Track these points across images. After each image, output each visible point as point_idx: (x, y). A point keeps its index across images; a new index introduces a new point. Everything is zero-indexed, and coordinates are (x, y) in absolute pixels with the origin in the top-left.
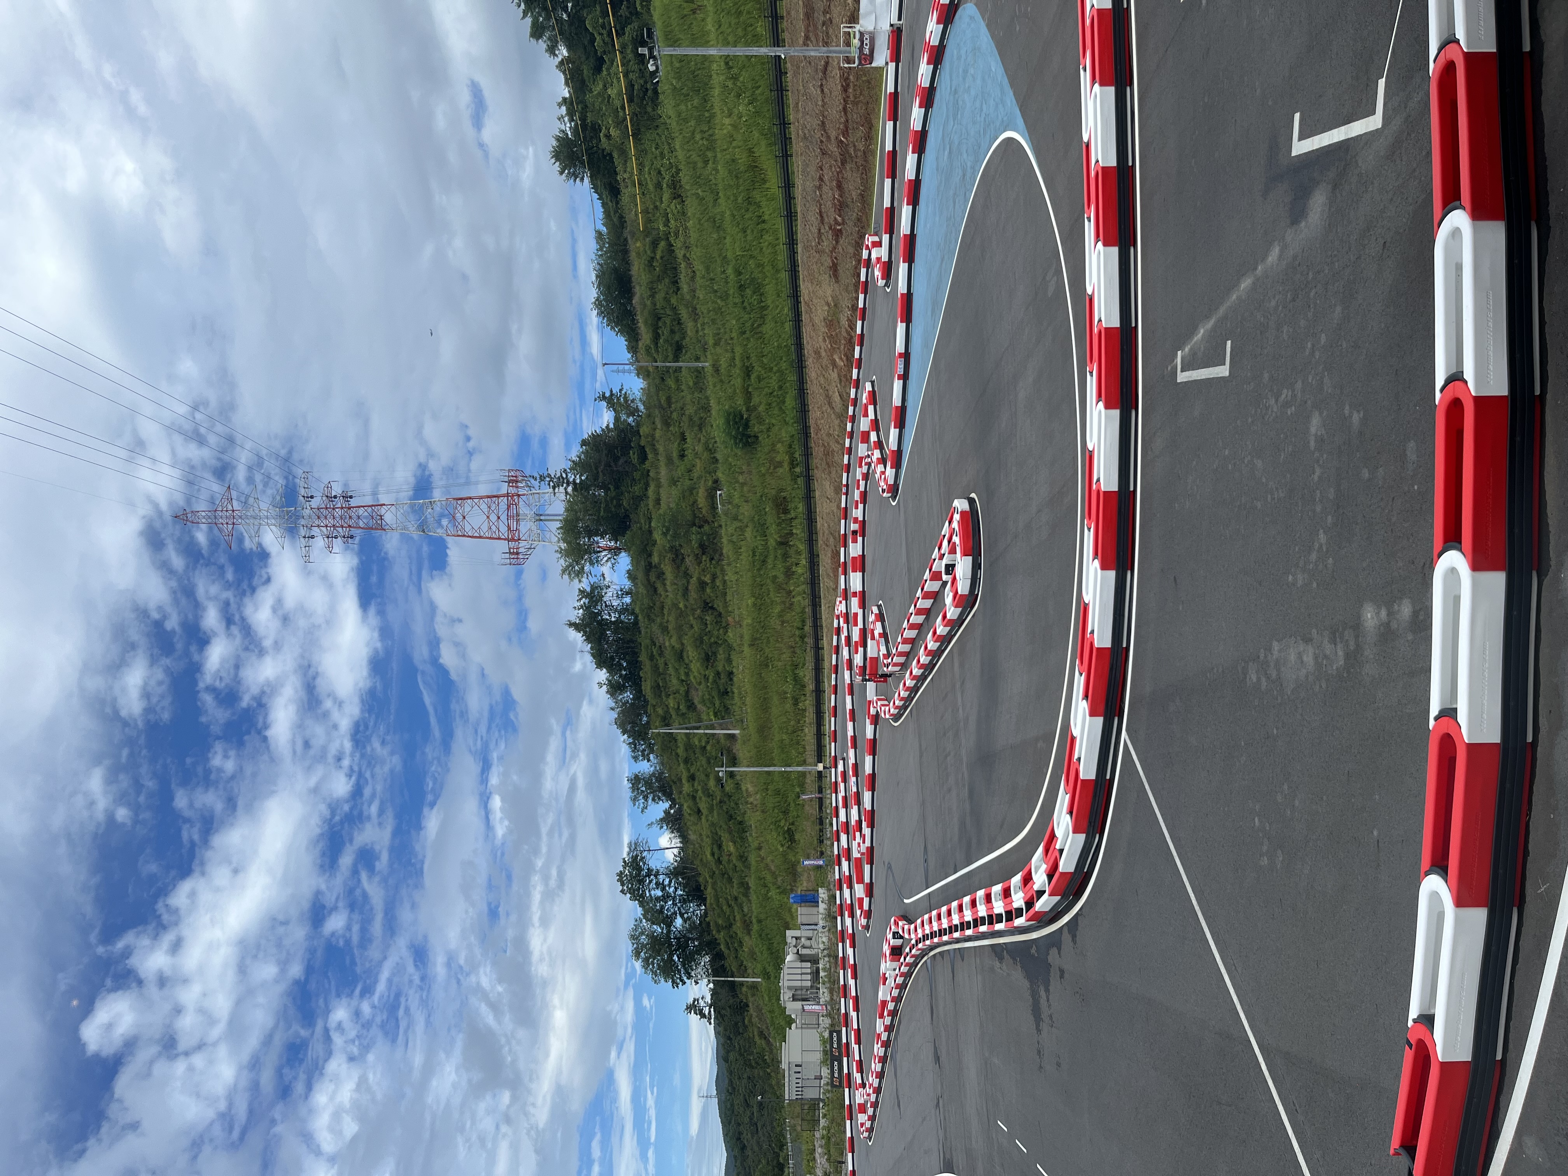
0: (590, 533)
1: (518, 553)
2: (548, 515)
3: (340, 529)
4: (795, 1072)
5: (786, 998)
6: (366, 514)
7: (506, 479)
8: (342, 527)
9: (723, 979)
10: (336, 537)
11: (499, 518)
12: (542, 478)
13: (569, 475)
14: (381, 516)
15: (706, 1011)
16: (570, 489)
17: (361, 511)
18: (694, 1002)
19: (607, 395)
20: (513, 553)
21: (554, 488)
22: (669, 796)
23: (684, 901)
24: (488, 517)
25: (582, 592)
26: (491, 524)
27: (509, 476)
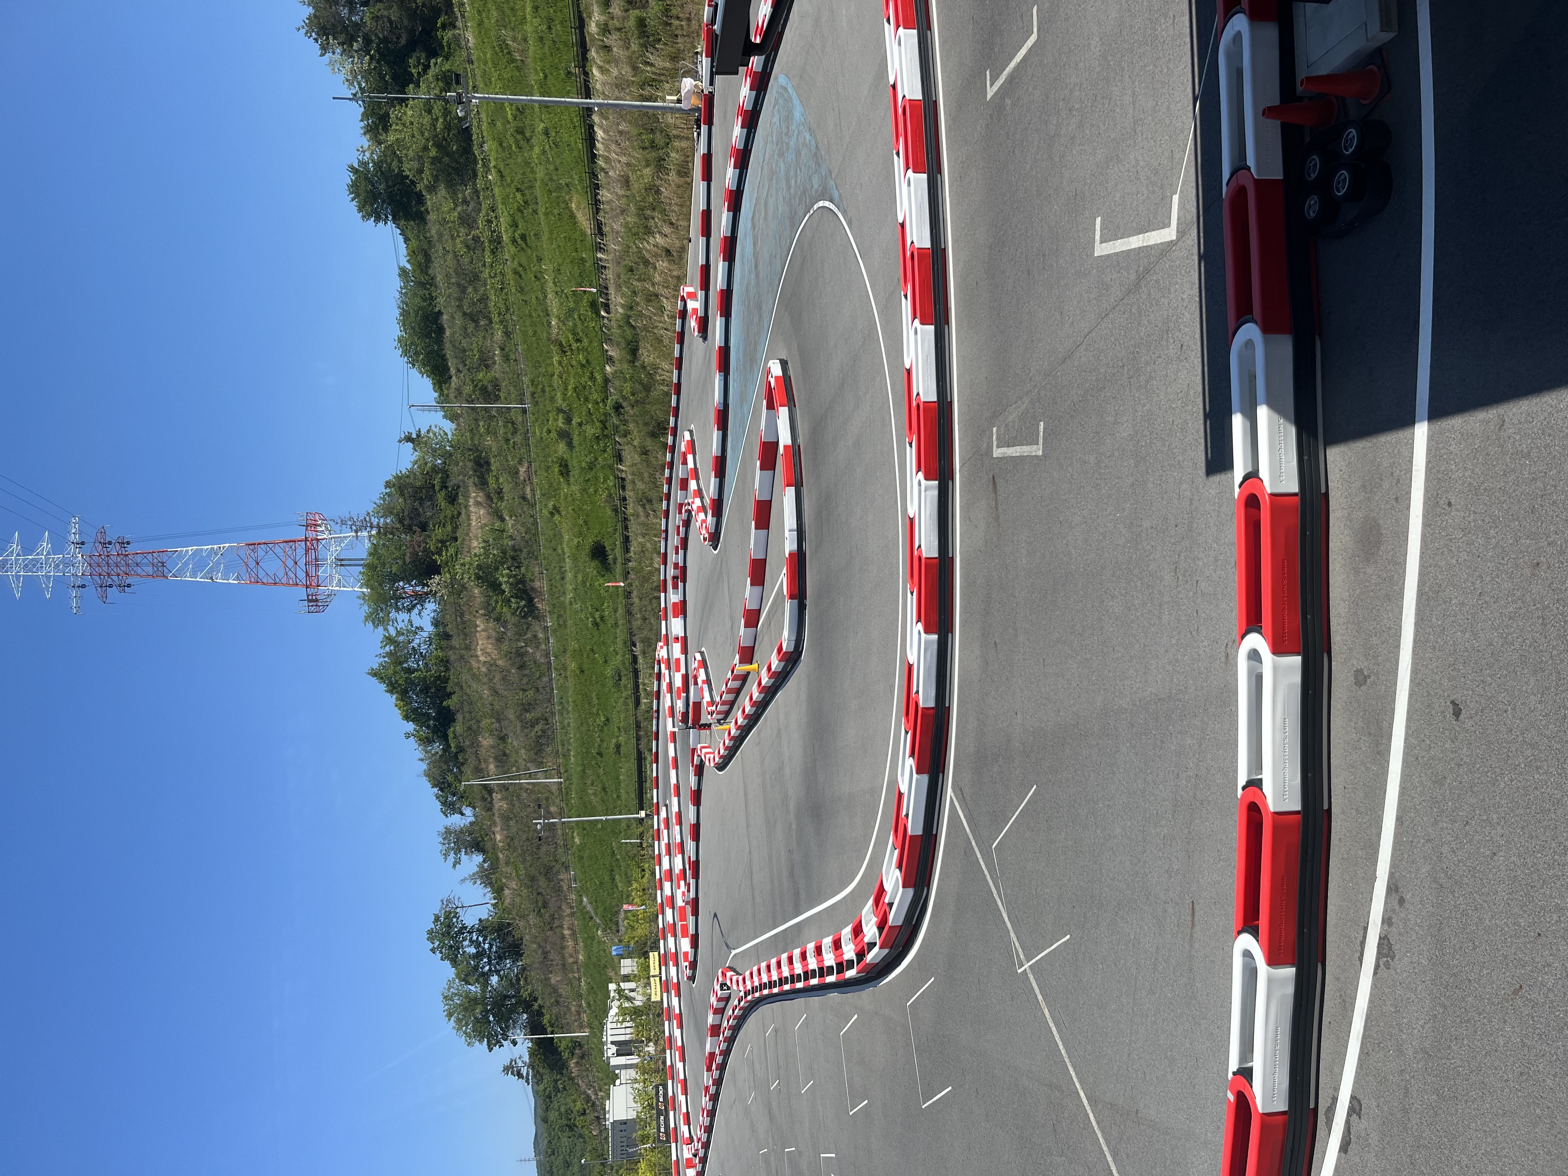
0: (396, 579)
3: (115, 578)
5: (610, 1054)
6: (145, 561)
8: (117, 574)
9: (542, 1036)
10: (111, 586)
11: (296, 563)
14: (163, 563)
15: (524, 1071)
17: (139, 558)
18: (511, 1063)
19: (414, 436)
20: (311, 600)
22: (481, 851)
24: (284, 562)
25: (389, 640)
26: (288, 569)
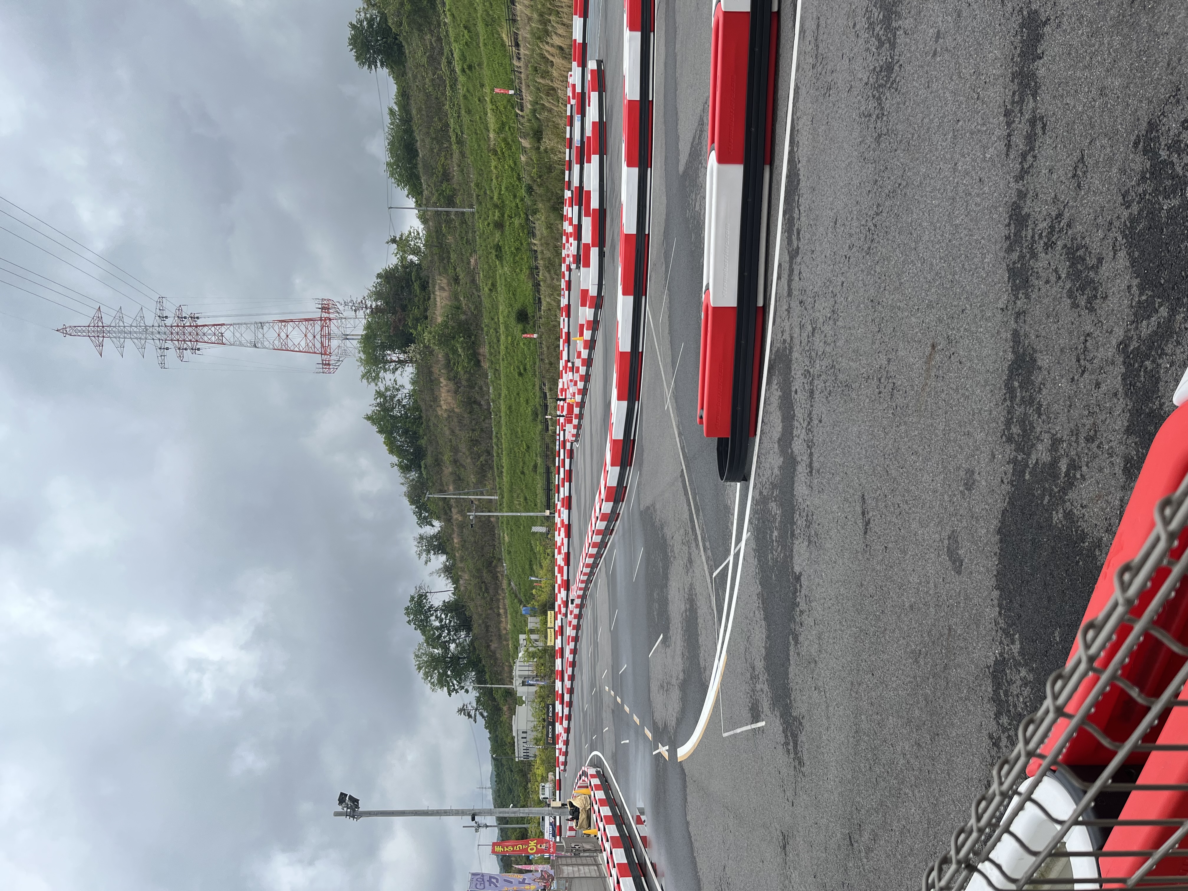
0: (384, 347)
1: (329, 364)
2: (353, 335)
3: (189, 343)
4: (522, 738)
5: (517, 684)
6: (210, 331)
7: (320, 306)
8: (191, 341)
9: (484, 686)
10: (186, 349)
11: (315, 337)
12: (346, 304)
13: (367, 301)
14: (222, 334)
15: (472, 713)
16: (368, 311)
17: (205, 329)
18: (463, 706)
19: (398, 239)
20: (326, 364)
21: (355, 311)
22: (444, 552)
23: (457, 630)
24: (306, 336)
25: (379, 394)
26: (308, 341)
27: (322, 304)
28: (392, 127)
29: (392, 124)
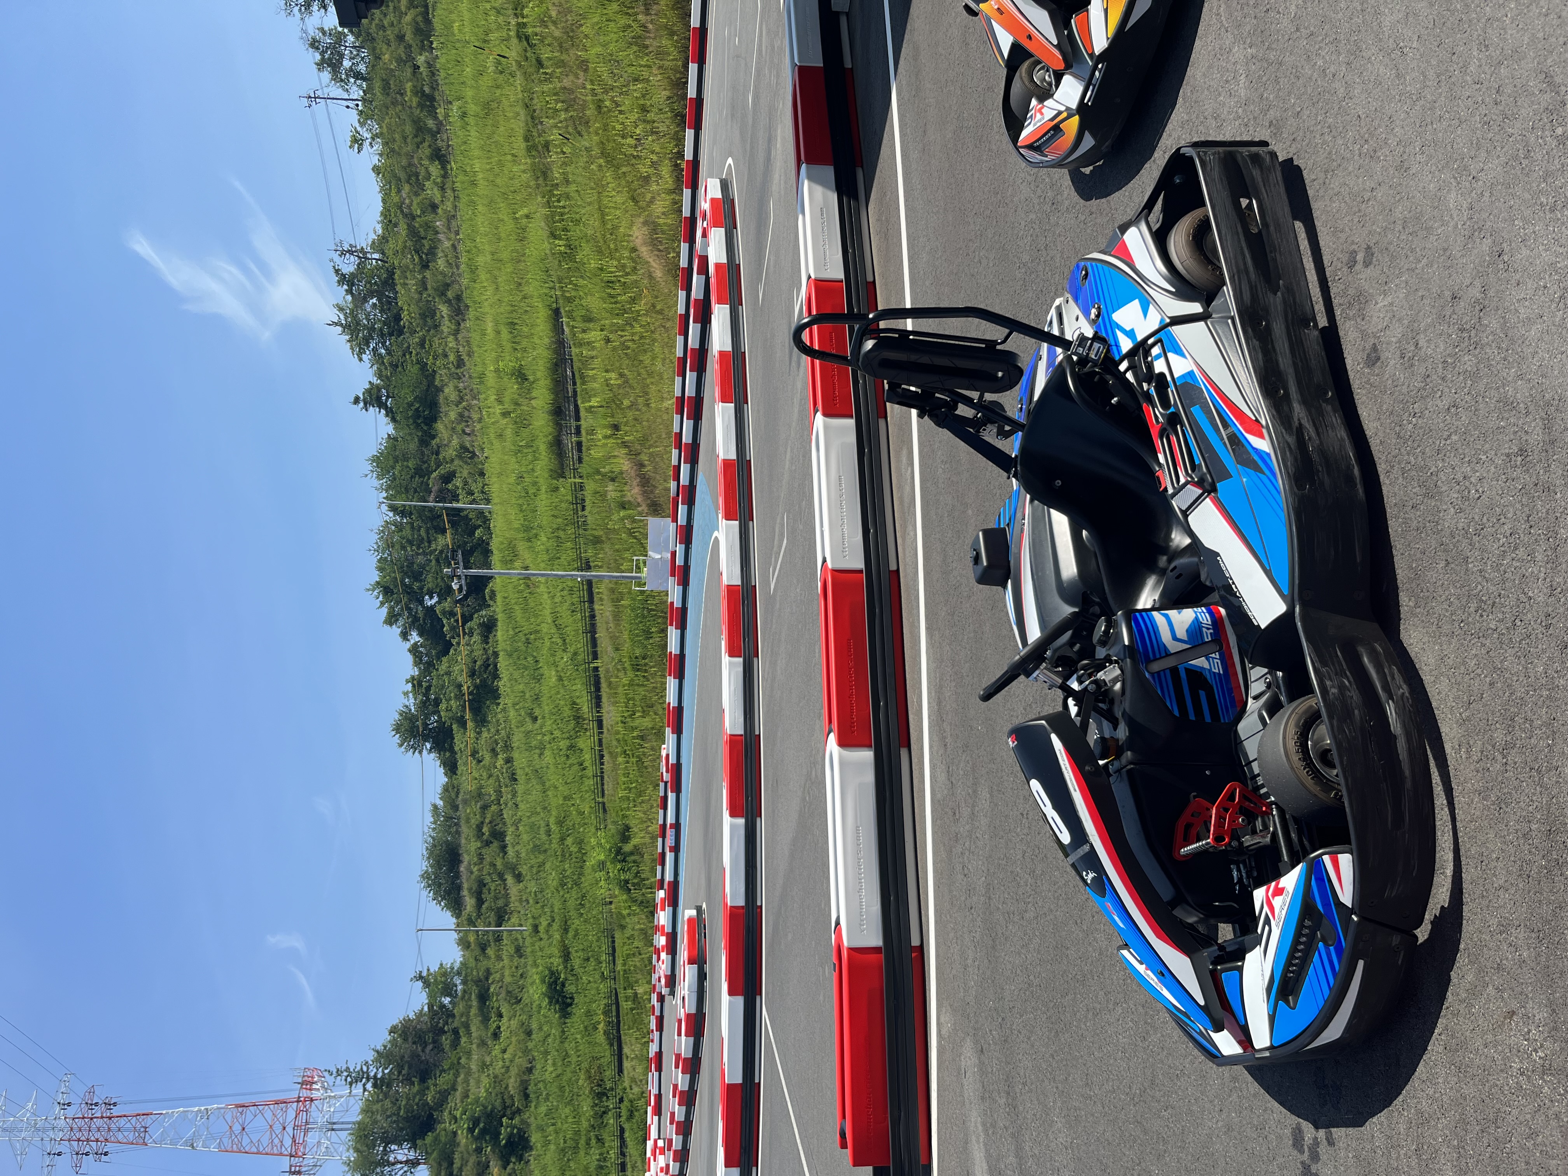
0: (387, 1141)
1: (300, 1173)
2: (342, 1123)
7: (300, 1080)
8: (97, 1141)
10: (87, 1154)
11: (284, 1128)
12: (338, 1074)
13: (371, 1068)
16: (369, 1086)
17: (123, 1122)
20: (295, 1173)
21: (351, 1084)
24: (271, 1127)
26: (274, 1136)
27: (303, 1076)
28: (433, 826)
29: (435, 823)
